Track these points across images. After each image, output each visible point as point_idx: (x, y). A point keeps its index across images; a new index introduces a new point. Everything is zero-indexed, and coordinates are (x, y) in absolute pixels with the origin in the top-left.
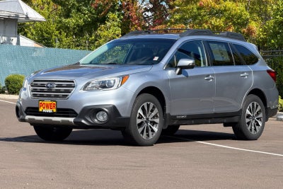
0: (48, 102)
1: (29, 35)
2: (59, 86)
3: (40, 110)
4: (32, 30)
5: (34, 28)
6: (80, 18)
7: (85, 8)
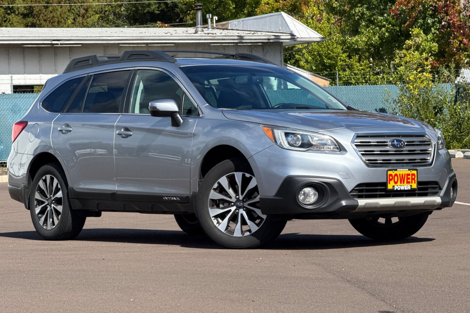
0: (403, 171)
1: (302, 63)
2: (410, 144)
3: (390, 187)
4: (306, 55)
5: (309, 52)
6: (374, 34)
7: (380, 18)
